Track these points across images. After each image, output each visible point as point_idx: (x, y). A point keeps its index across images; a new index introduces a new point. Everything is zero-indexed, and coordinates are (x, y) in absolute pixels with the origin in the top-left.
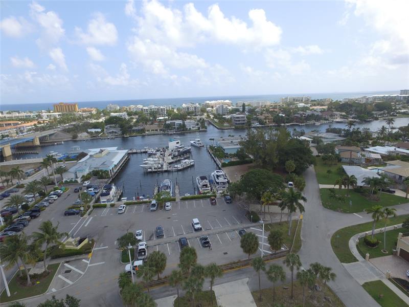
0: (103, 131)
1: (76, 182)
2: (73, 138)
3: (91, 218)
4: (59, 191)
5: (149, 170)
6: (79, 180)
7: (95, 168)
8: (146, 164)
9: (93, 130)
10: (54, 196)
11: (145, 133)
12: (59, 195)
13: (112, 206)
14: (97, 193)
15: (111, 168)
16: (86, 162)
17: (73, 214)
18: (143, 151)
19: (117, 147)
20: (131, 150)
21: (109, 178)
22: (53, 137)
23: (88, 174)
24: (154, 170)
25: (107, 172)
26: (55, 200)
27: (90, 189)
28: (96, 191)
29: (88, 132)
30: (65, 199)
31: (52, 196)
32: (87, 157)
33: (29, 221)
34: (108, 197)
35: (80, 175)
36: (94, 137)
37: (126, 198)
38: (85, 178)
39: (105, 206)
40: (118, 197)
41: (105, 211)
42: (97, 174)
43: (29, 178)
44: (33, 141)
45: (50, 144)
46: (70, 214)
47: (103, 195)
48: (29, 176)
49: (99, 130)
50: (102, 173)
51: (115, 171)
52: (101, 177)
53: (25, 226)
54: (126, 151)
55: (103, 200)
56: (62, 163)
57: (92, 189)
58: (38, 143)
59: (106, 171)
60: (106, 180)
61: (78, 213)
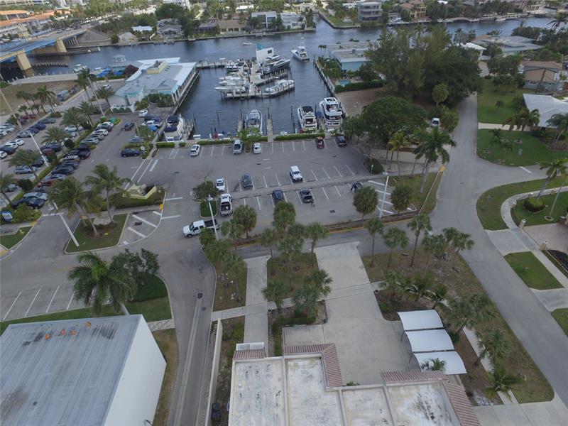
0: (155, 30)
1: (128, 110)
2: (113, 42)
3: (157, 161)
4: (109, 123)
5: (229, 95)
6: (132, 108)
7: (152, 91)
8: (223, 85)
9: (141, 29)
10: (104, 130)
11: (219, 33)
12: (109, 130)
13: (182, 145)
14: (160, 127)
15: (174, 92)
16: (137, 80)
17: (132, 155)
18: (218, 64)
19: (179, 58)
20: (200, 62)
21: (173, 106)
22: (83, 39)
23: (143, 99)
24: (235, 95)
25: (168, 97)
26: (105, 136)
27: (149, 122)
28: (158, 125)
29: (133, 32)
30: (118, 134)
31: (101, 130)
32: (138, 73)
33: (79, 162)
34: (175, 134)
35: (132, 101)
36: (143, 40)
37: (199, 135)
38: (140, 106)
39: (172, 146)
40: (189, 133)
41: (173, 153)
42: (156, 100)
43: (64, 103)
44: (55, 45)
45: (81, 51)
46: (129, 155)
47: (168, 130)
48: (63, 100)
49: (149, 29)
50: (163, 98)
51: (181, 95)
52: (162, 105)
53: (75, 168)
54: (193, 64)
55: (169, 137)
56: (105, 81)
57: (152, 122)
58: (63, 49)
59: (168, 95)
60: (170, 109)
61: (138, 154)
